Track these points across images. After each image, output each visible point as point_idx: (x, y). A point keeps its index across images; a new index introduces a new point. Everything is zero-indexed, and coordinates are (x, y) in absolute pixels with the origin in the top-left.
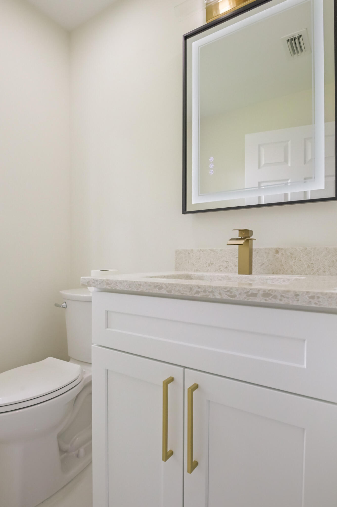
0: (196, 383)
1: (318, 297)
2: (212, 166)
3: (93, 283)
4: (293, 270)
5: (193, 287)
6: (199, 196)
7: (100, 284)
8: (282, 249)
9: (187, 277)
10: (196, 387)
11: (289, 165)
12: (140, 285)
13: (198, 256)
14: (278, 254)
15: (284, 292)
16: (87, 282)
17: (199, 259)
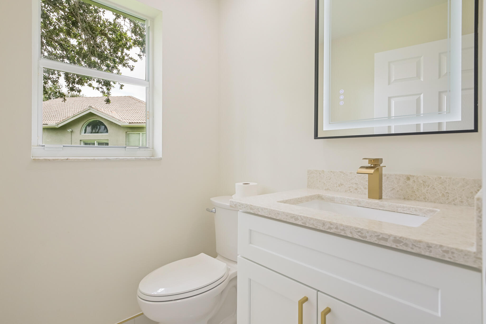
0: (328, 307)
1: (453, 253)
2: (342, 97)
3: (239, 206)
4: (426, 197)
5: (325, 223)
6: (329, 124)
7: (245, 207)
8: (413, 176)
9: (319, 197)
10: (328, 311)
11: (422, 79)
12: (279, 214)
13: (328, 177)
14: (409, 181)
15: (415, 241)
16: (235, 205)
17: (329, 179)
